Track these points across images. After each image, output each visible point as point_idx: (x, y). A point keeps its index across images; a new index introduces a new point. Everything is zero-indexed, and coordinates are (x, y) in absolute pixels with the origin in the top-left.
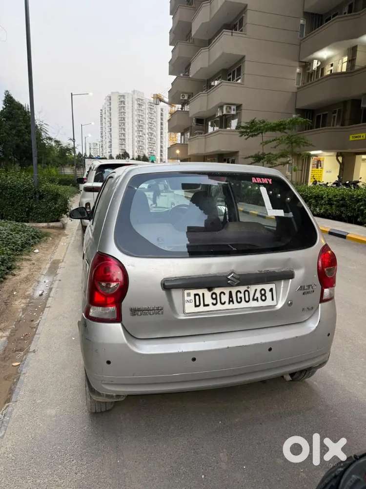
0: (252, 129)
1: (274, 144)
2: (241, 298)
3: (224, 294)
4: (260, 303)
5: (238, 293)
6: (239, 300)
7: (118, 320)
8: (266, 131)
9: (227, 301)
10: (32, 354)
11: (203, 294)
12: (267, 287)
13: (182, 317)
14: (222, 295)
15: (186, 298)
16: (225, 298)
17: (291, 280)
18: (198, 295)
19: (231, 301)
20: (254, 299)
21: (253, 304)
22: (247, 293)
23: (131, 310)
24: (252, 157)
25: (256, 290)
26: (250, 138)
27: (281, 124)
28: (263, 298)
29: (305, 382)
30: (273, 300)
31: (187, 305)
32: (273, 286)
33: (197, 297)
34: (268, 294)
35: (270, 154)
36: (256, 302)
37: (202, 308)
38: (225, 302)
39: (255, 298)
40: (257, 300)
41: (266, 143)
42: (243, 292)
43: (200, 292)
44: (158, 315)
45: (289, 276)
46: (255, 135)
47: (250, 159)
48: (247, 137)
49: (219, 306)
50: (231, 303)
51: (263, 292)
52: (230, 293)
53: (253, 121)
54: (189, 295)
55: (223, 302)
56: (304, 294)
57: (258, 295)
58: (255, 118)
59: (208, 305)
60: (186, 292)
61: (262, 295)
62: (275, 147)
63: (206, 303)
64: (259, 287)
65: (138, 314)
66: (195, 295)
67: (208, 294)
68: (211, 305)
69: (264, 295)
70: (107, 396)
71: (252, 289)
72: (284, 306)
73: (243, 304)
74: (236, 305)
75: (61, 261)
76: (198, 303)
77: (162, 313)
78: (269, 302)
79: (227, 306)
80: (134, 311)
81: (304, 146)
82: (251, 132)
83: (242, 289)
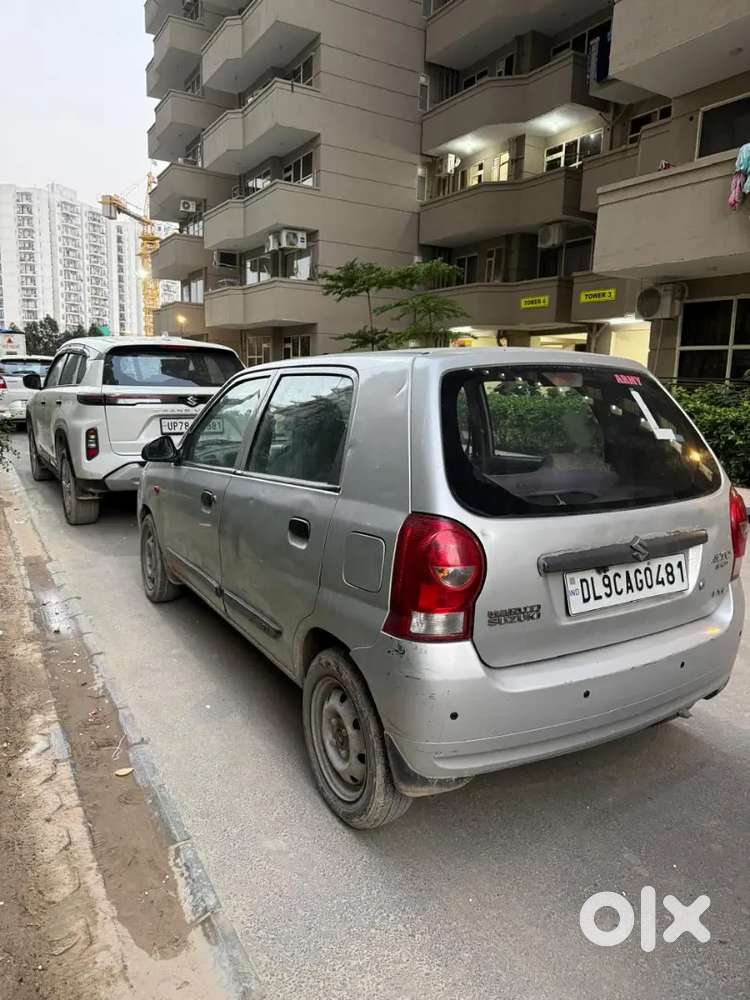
0: (348, 282)
1: (397, 311)
2: (641, 581)
3: (620, 577)
4: (667, 589)
5: (638, 574)
6: (640, 586)
7: (467, 634)
8: (380, 287)
9: (625, 589)
10: (145, 748)
11: (592, 579)
12: (674, 560)
13: (565, 622)
14: (617, 578)
15: (570, 588)
16: (622, 583)
17: (701, 546)
18: (585, 580)
19: (630, 588)
20: (658, 583)
21: (658, 590)
22: (648, 572)
23: (490, 614)
24: (350, 336)
25: (660, 566)
26: (346, 298)
27: (410, 275)
28: (671, 579)
29: (668, 726)
30: (683, 580)
31: (572, 599)
32: (680, 557)
33: (584, 584)
34: (677, 572)
35: (385, 331)
36: (661, 585)
37: (593, 604)
38: (622, 590)
39: (660, 580)
40: (662, 582)
41: (383, 309)
42: (643, 571)
43: (588, 575)
44: (531, 621)
45: (702, 539)
46: (355, 294)
47: (347, 339)
48: (339, 296)
49: (615, 599)
50: (630, 591)
51: (669, 569)
52: (627, 573)
53: (352, 266)
54: (573, 581)
55: (619, 590)
56: (717, 567)
57: (663, 574)
58: (356, 259)
59: (600, 597)
60: (569, 577)
61: (669, 574)
62: (398, 319)
63: (597, 595)
64: (664, 561)
65: (500, 623)
66: (582, 581)
67: (598, 578)
68: (604, 596)
69: (671, 574)
70: (441, 783)
71: (654, 565)
72: (695, 589)
73: (646, 593)
74: (636, 595)
75: (46, 558)
76: (586, 596)
77: (539, 616)
78: (678, 586)
79: (626, 597)
80: (495, 618)
81: (449, 317)
82: (345, 287)
83: (642, 566)
